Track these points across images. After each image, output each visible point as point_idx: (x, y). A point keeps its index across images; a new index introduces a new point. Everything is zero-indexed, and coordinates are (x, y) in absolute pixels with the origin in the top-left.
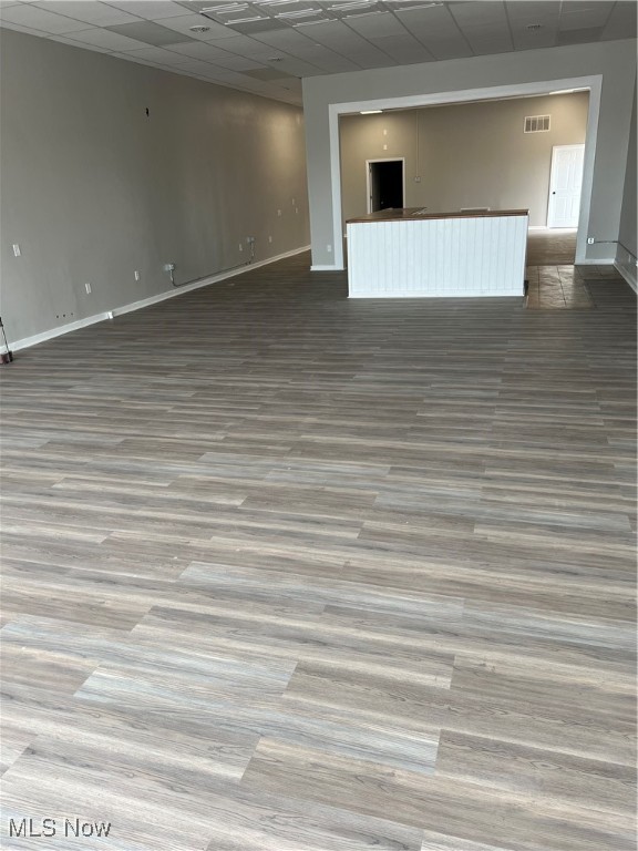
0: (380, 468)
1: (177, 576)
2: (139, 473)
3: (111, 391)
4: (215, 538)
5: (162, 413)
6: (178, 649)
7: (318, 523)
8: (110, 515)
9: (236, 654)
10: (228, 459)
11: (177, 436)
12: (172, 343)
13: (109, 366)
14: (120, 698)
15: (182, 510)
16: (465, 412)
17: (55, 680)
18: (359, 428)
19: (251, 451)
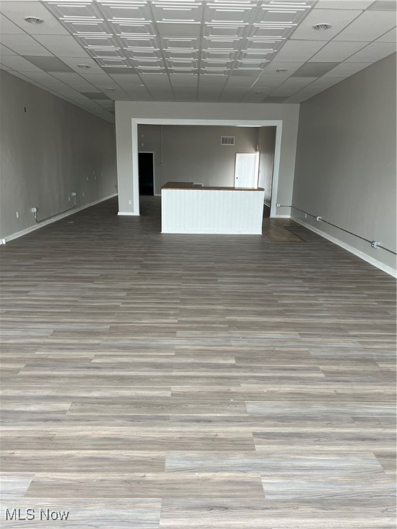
0: (293, 334)
1: (246, 412)
2: (146, 348)
3: (61, 294)
4: (243, 385)
5: (116, 307)
6: (297, 457)
7: (294, 370)
8: (157, 377)
9: (334, 453)
10: (196, 334)
11: (144, 321)
12: (72, 260)
13: (41, 277)
14: (297, 494)
15: (201, 369)
16: (302, 300)
17: (242, 491)
18: (255, 311)
19: (204, 329)
